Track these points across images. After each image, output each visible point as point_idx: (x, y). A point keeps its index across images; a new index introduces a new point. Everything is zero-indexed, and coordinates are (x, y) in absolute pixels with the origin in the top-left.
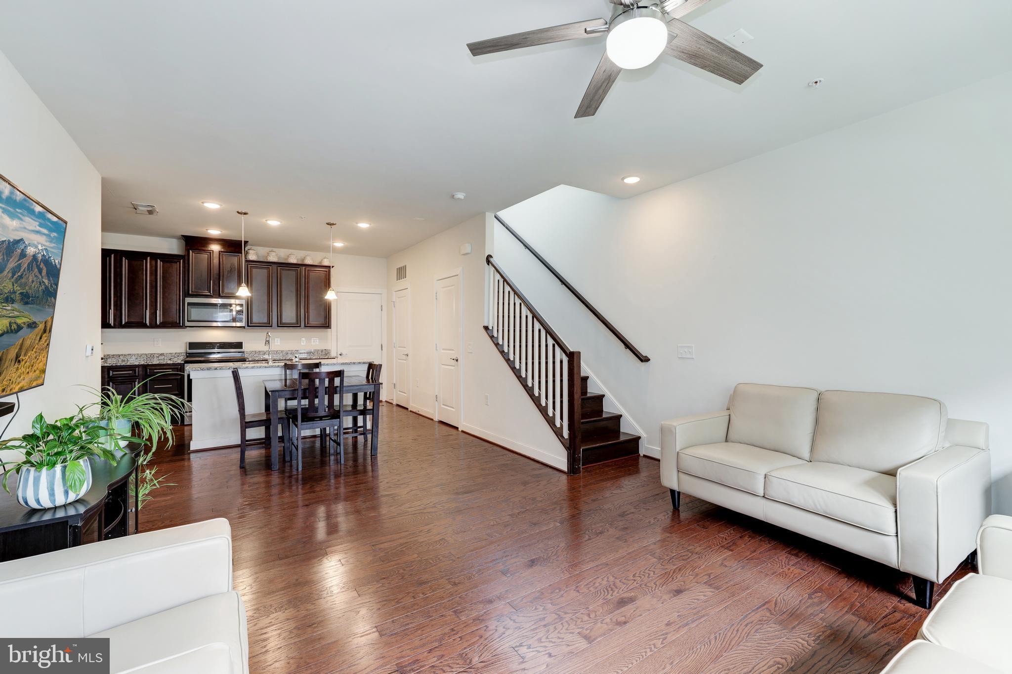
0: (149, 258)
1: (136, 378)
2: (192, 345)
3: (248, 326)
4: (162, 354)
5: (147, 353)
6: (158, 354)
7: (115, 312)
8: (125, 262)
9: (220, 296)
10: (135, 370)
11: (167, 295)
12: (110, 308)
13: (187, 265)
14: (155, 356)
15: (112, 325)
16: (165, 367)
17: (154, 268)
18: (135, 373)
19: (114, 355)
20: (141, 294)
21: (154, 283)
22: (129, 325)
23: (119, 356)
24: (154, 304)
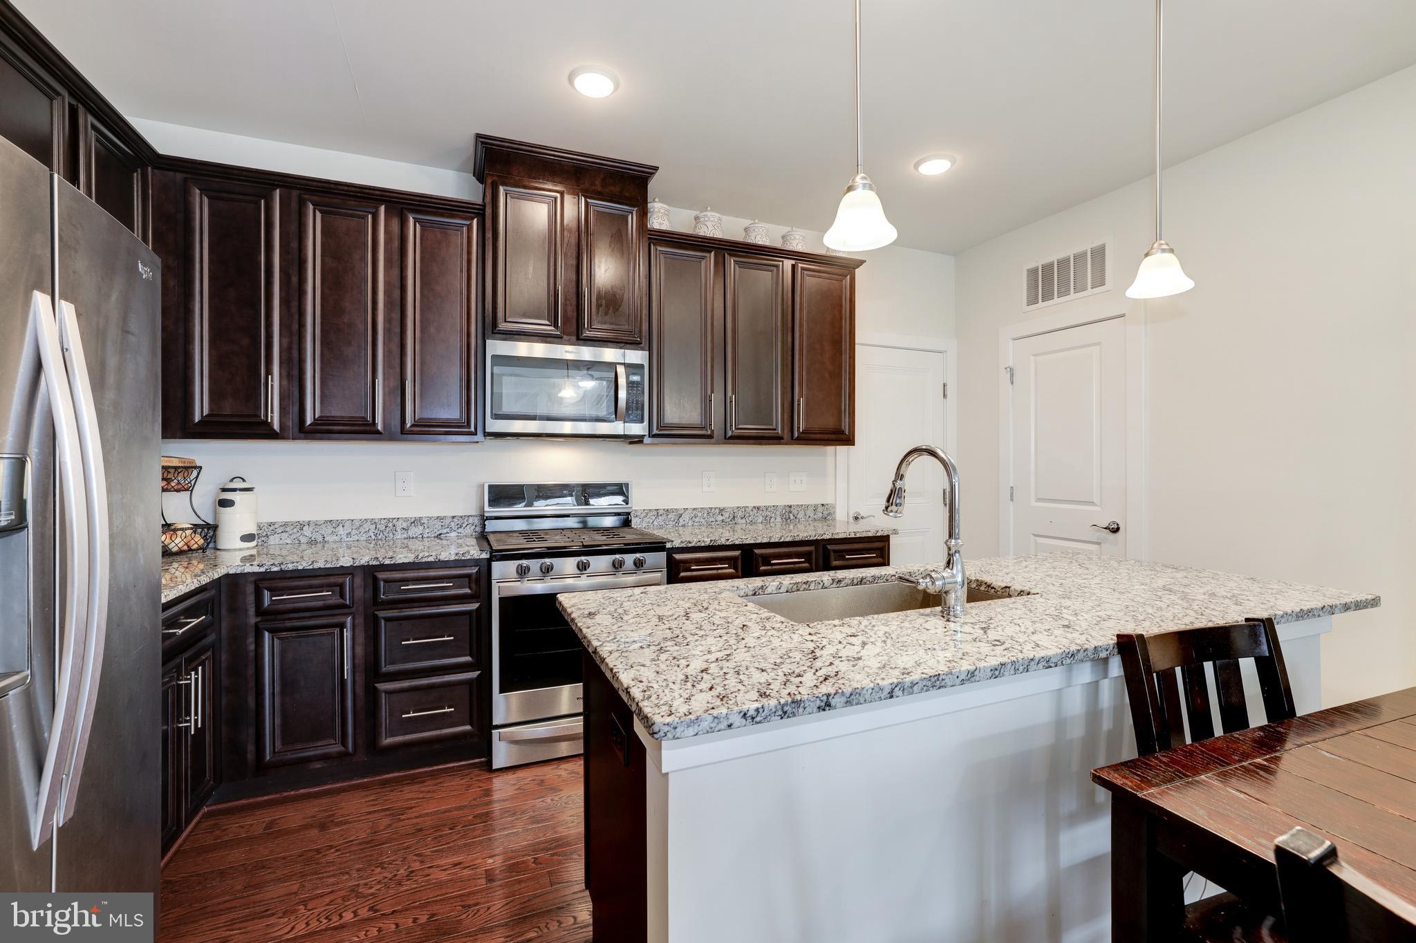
0: (382, 208)
1: (346, 611)
2: (502, 495)
3: (651, 435)
4: (416, 522)
5: (377, 515)
6: (406, 520)
7: (285, 383)
8: (314, 223)
9: (581, 340)
10: (342, 586)
11: (432, 330)
12: (269, 372)
13: (489, 235)
14: (400, 525)
15: (276, 426)
16: (432, 573)
17: (396, 243)
18: (342, 596)
19: (285, 524)
20: (361, 327)
21: (397, 293)
22: (324, 430)
23: (301, 526)
24: (398, 361)
